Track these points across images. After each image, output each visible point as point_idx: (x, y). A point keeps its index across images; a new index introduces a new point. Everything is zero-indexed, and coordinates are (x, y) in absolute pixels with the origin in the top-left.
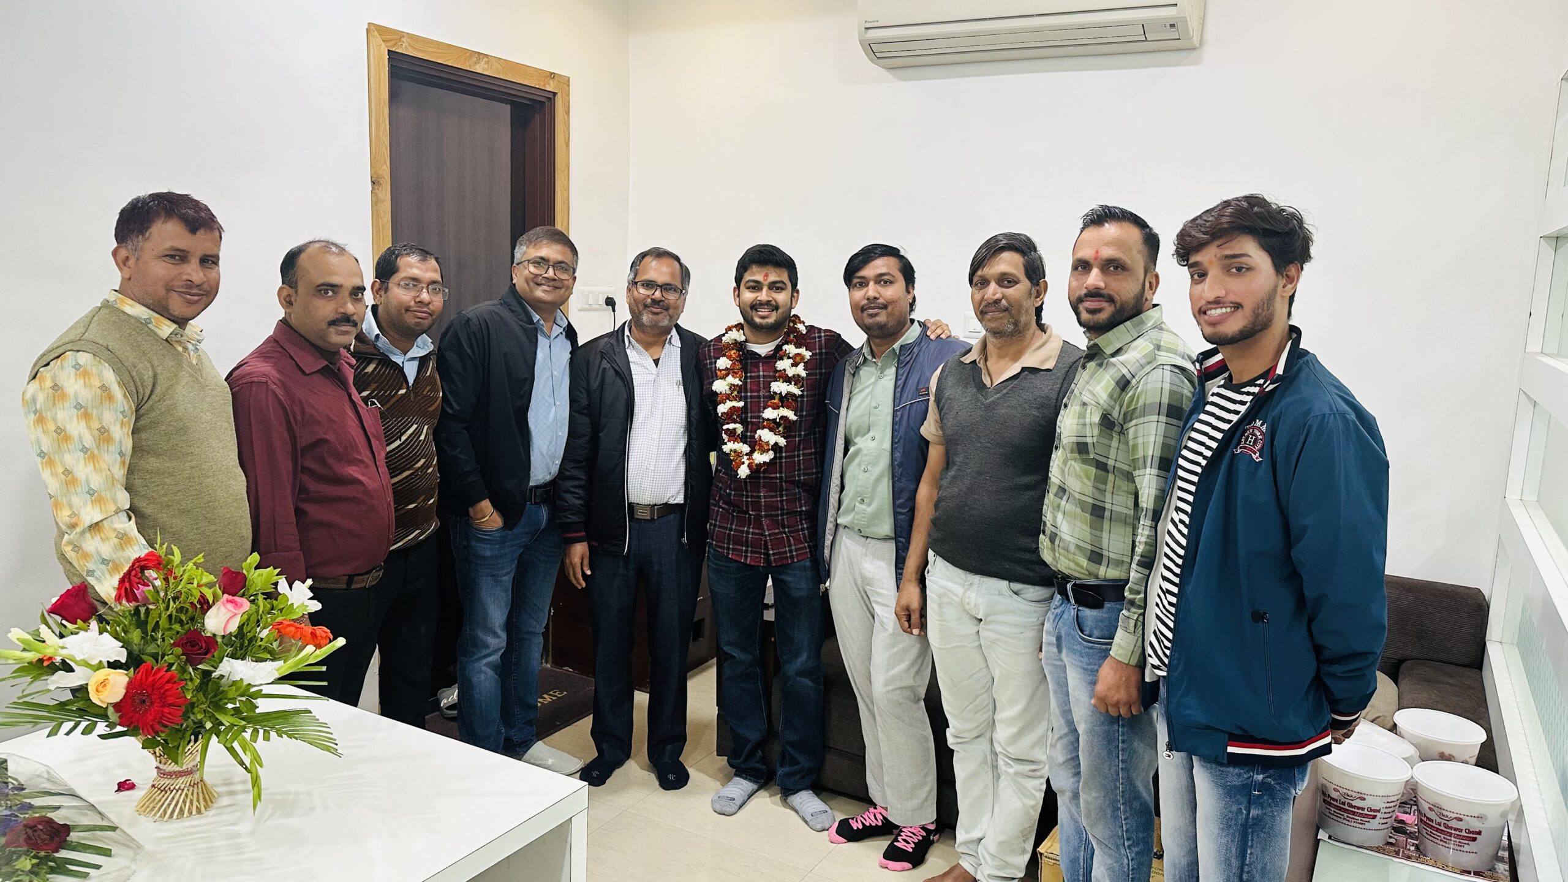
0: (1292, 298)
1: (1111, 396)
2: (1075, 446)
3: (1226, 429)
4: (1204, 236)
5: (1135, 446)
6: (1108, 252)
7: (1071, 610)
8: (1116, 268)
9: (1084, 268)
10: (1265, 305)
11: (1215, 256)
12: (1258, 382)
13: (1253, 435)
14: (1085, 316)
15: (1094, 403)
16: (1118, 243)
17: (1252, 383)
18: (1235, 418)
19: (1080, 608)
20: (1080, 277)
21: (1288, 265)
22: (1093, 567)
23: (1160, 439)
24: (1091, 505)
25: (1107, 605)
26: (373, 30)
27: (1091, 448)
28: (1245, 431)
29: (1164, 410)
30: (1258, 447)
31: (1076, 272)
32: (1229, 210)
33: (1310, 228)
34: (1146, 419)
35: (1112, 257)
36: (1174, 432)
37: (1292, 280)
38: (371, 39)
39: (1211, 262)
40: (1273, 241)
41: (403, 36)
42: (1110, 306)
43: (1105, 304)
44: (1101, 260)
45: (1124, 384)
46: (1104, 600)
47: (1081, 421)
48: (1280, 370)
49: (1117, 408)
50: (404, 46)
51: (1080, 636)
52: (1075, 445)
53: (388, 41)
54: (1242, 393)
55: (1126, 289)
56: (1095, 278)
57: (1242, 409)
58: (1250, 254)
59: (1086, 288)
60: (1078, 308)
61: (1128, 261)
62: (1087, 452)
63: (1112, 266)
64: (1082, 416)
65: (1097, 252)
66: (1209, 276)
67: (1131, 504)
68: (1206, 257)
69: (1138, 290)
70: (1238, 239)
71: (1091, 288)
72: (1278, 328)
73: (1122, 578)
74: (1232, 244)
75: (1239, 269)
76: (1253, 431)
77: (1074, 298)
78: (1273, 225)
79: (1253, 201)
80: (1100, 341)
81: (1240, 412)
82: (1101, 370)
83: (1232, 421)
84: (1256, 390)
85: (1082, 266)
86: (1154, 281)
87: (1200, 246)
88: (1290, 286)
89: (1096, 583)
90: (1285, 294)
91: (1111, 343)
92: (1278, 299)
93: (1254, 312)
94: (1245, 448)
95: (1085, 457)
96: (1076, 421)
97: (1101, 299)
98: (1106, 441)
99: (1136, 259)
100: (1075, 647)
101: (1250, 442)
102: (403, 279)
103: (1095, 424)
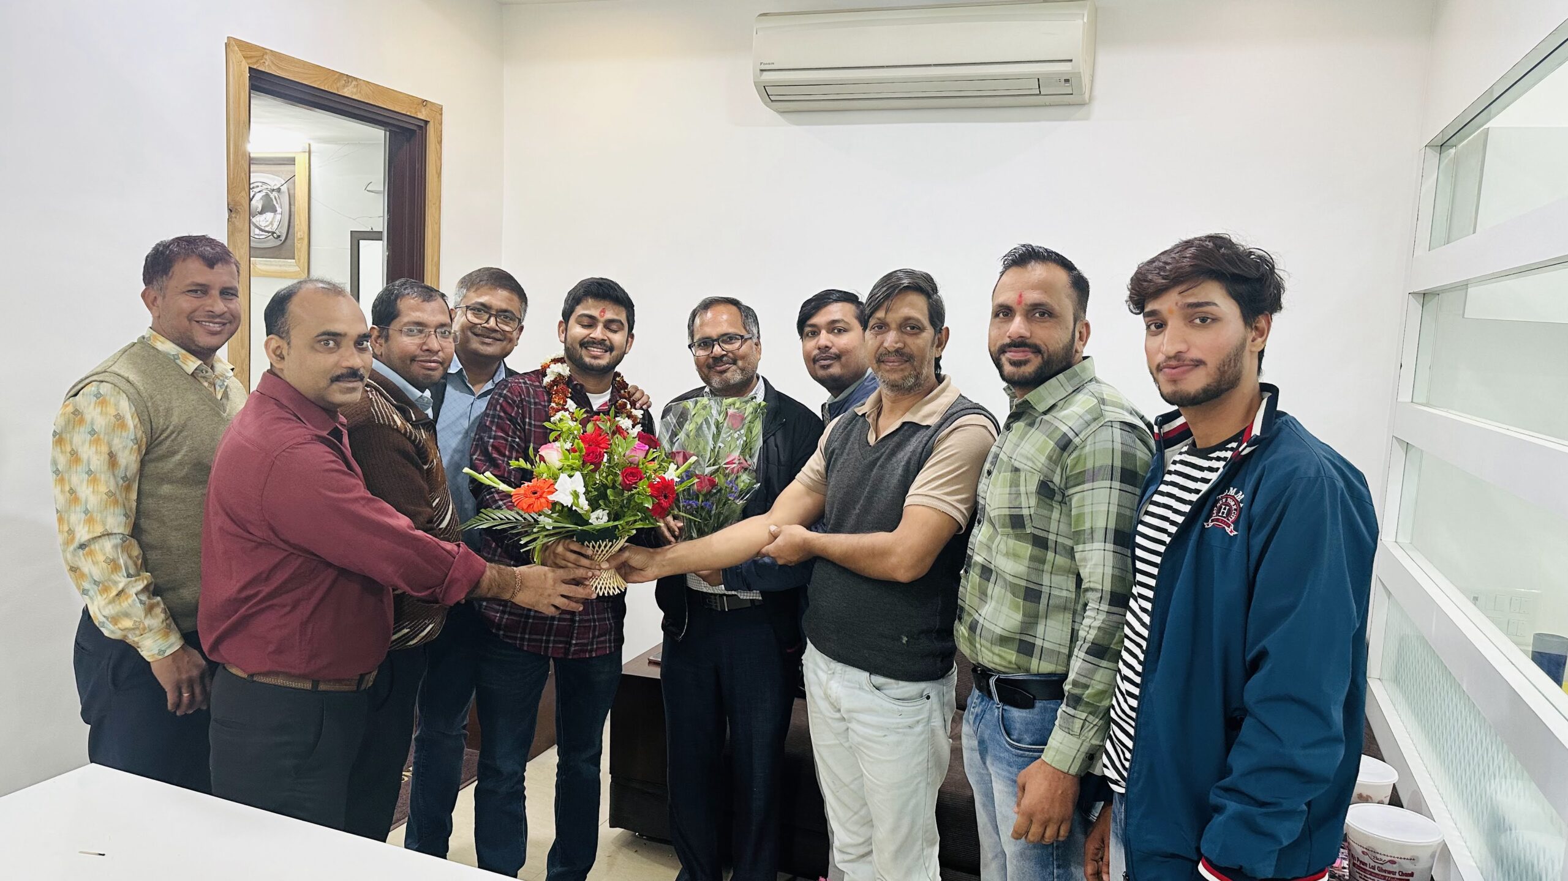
0: (1261, 354)
1: (1050, 458)
2: (1008, 520)
3: (1195, 500)
4: (1164, 281)
5: (1080, 516)
6: (1033, 297)
7: (996, 709)
8: (1042, 314)
9: (1006, 315)
10: (1232, 361)
11: (1177, 304)
12: (1229, 446)
13: (1226, 505)
14: (1008, 368)
15: (1029, 469)
16: (1044, 287)
17: (1222, 447)
18: (1204, 487)
19: (1006, 707)
20: (1000, 325)
21: (1257, 316)
22: (1023, 660)
23: (1114, 509)
24: (1023, 590)
25: (1039, 704)
26: (232, 44)
27: (1027, 522)
28: (1217, 501)
29: (1117, 474)
30: (1233, 517)
31: (997, 320)
32: (1192, 250)
33: (1281, 274)
34: (1096, 484)
35: (1037, 301)
36: (1131, 501)
37: (1263, 333)
38: (231, 54)
39: (1171, 312)
40: (1242, 288)
41: (266, 53)
42: (1037, 357)
43: (1031, 356)
44: (1026, 305)
45: (1065, 445)
46: (1035, 698)
47: (1014, 489)
48: (1256, 430)
49: (1058, 470)
50: (267, 63)
51: (1007, 741)
52: (1008, 518)
53: (251, 57)
54: (1211, 459)
55: (1052, 337)
56: (1017, 326)
57: (1214, 477)
58: (1216, 302)
59: (1009, 337)
60: (1000, 359)
61: (1057, 308)
62: (1023, 526)
63: (1040, 312)
64: (1015, 483)
65: (1020, 296)
66: (1169, 327)
67: (1072, 586)
68: (1168, 304)
69: (1068, 340)
70: (1203, 285)
71: (1015, 336)
72: (1248, 387)
73: (1058, 672)
74: (1195, 290)
75: (1203, 320)
76: (1226, 500)
77: (995, 349)
78: (1243, 270)
79: (1219, 241)
80: (1031, 396)
81: (1210, 480)
82: (1033, 430)
83: (1200, 491)
84: (1229, 454)
85: (1004, 312)
86: (1084, 331)
87: (1159, 292)
88: (1260, 340)
89: (1025, 678)
90: (1254, 349)
91: (1042, 399)
92: (1247, 353)
93: (1219, 369)
94: (1217, 520)
95: (1019, 531)
96: (1007, 490)
97: (1027, 349)
98: (1046, 512)
99: (1066, 305)
100: (1002, 755)
101: (1223, 513)
102: (405, 325)
103: (1032, 493)
